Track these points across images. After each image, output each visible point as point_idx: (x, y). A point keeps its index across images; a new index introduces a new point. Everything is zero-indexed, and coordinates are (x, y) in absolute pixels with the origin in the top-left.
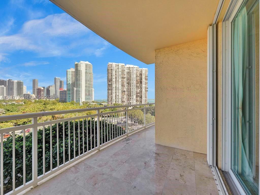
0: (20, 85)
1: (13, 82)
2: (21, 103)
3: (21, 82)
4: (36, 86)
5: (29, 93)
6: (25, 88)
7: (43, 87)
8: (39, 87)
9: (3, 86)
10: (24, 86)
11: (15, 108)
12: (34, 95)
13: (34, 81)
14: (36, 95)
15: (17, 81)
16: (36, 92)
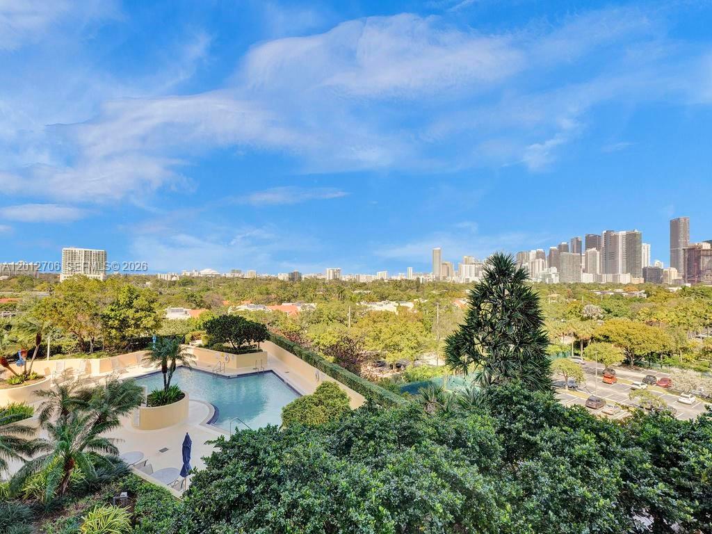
0: (633, 242)
1: (616, 237)
2: (637, 294)
3: (635, 235)
4: (682, 240)
5: (657, 263)
6: (646, 249)
7: (707, 242)
8: (693, 242)
9: (594, 249)
10: (643, 244)
11: (624, 308)
12: (674, 270)
13: (675, 225)
14: (682, 268)
15: (624, 233)
16: (682, 260)
